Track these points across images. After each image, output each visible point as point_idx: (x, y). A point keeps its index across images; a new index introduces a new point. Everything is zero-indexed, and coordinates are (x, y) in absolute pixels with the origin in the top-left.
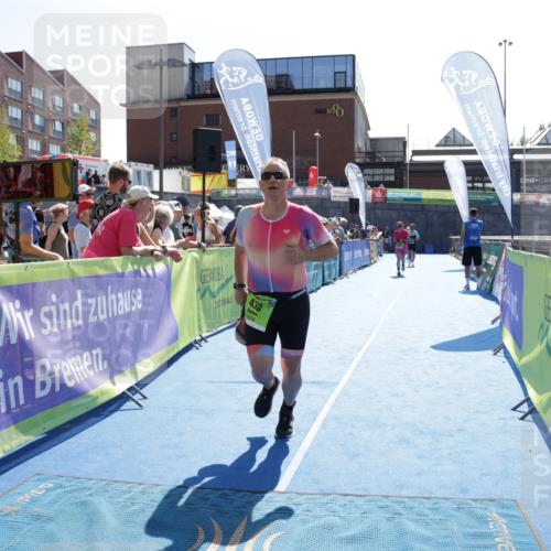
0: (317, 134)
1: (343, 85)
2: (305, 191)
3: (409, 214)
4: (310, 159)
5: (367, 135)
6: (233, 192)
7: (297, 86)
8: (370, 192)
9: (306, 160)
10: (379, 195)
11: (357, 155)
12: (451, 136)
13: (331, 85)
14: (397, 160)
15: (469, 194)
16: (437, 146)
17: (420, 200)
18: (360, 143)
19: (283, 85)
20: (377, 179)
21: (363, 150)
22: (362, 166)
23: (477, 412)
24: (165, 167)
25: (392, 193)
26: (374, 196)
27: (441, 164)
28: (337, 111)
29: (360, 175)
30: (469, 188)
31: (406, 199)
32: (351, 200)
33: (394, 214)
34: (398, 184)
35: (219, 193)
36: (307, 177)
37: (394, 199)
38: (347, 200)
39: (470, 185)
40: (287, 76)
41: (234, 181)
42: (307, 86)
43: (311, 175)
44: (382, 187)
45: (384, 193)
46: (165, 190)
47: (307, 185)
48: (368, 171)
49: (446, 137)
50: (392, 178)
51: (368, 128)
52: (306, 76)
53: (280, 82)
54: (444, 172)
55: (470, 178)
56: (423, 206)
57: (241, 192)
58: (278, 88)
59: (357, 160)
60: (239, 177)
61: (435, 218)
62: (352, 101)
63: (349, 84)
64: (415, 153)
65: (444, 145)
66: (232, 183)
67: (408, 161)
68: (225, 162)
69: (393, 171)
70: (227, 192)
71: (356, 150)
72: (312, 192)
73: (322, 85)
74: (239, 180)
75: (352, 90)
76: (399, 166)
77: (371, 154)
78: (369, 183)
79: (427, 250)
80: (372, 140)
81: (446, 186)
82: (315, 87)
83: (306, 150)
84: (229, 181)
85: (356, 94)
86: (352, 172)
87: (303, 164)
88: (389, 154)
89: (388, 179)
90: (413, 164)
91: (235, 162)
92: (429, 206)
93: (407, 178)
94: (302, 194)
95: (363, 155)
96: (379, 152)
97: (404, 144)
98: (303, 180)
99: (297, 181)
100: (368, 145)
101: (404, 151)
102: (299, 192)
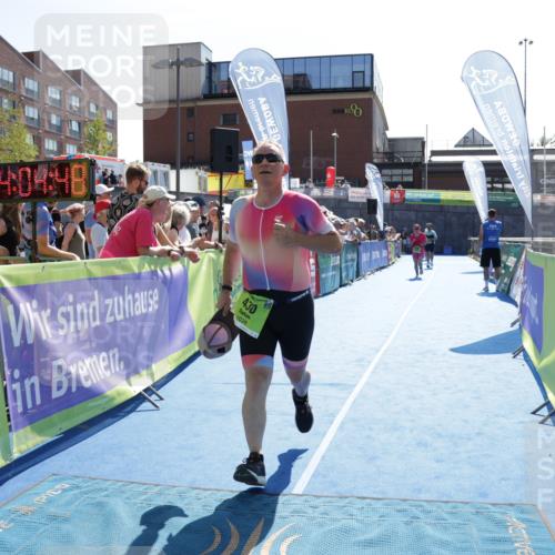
0: (335, 134)
1: (361, 85)
2: (322, 191)
3: (427, 215)
4: (328, 159)
5: (384, 134)
6: (250, 192)
7: (315, 86)
8: (388, 193)
9: (323, 161)
10: (397, 195)
11: (375, 155)
12: (471, 136)
13: (349, 85)
14: (419, 160)
15: (488, 195)
16: (456, 146)
17: (438, 200)
18: (378, 143)
19: (301, 85)
20: (395, 179)
21: (381, 150)
22: (380, 167)
23: (497, 416)
24: (181, 168)
25: (411, 194)
26: (392, 197)
27: (460, 164)
28: (355, 110)
29: (378, 176)
30: (488, 189)
31: (424, 200)
32: (369, 200)
33: (412, 215)
34: (416, 184)
35: (235, 193)
36: (325, 178)
37: (412, 200)
38: (365, 200)
39: (490, 186)
40: (305, 75)
41: (251, 181)
42: (325, 85)
43: (329, 176)
44: (400, 187)
45: (402, 193)
46: (182, 190)
47: (324, 185)
48: (386, 171)
49: (466, 138)
50: (411, 179)
51: (387, 129)
52: (323, 75)
53: (298, 82)
54: (463, 172)
55: (489, 179)
56: (442, 207)
58: (296, 88)
59: (375, 161)
61: (454, 219)
62: (370, 100)
63: (367, 84)
64: (434, 153)
65: (464, 146)
66: (249, 184)
67: (426, 161)
68: (243, 162)
69: (411, 171)
70: (244, 193)
71: (374, 150)
72: (330, 192)
73: (340, 85)
75: (370, 89)
76: (418, 166)
77: (390, 154)
78: (388, 184)
79: (445, 251)
80: (393, 142)
81: (465, 187)
82: (333, 86)
83: (324, 151)
84: (246, 181)
85: (374, 93)
86: (371, 172)
87: (320, 164)
88: (412, 154)
89: (406, 179)
90: (431, 164)
92: (448, 207)
93: (425, 179)
94: (319, 194)
95: (381, 155)
96: (398, 152)
97: (423, 144)
98: (320, 180)
99: (314, 181)
100: (387, 146)
101: (423, 151)
102: (316, 192)
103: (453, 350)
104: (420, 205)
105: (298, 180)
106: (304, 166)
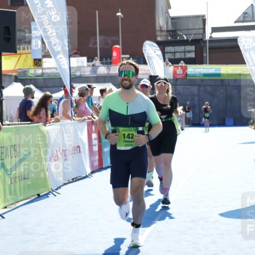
0: (119, 14)
2: (109, 69)
3: (209, 88)
4: (114, 38)
5: (167, 13)
6: (39, 71)
8: (171, 69)
9: (109, 40)
10: (180, 71)
11: (158, 33)
12: (250, 12)
14: (200, 37)
16: (235, 22)
17: (219, 75)
18: (161, 22)
20: (178, 56)
21: (165, 28)
22: (162, 45)
25: (193, 69)
26: (175, 73)
27: (235, 40)
29: (160, 53)
31: (205, 75)
32: (151, 76)
33: (195, 90)
34: (198, 60)
35: (25, 72)
36: (111, 57)
37: (194, 75)
41: (40, 60)
43: (115, 54)
44: (182, 64)
45: (185, 69)
47: (111, 63)
48: (168, 49)
49: (245, 13)
50: (193, 55)
51: (169, 7)
56: (222, 81)
57: (48, 71)
59: (159, 39)
60: (44, 56)
64: (215, 30)
65: (243, 22)
66: (38, 63)
67: (207, 38)
69: (193, 48)
70: (33, 72)
71: (158, 28)
72: (114, 70)
74: (44, 60)
76: (198, 43)
77: (173, 32)
78: (170, 60)
79: (227, 123)
80: (173, 19)
81: (241, 61)
83: (109, 30)
84: (35, 60)
86: (151, 50)
87: (107, 43)
88: (190, 32)
89: (189, 55)
90: (212, 41)
91: (40, 43)
92: (229, 80)
93: (207, 54)
94: (106, 72)
95: (165, 33)
96: (180, 30)
97: (204, 21)
98: (107, 58)
99: (101, 59)
100: (170, 24)
101: (204, 29)
102: (102, 70)
103: (222, 215)
104: (202, 80)
105: (85, 59)
106: (91, 45)
